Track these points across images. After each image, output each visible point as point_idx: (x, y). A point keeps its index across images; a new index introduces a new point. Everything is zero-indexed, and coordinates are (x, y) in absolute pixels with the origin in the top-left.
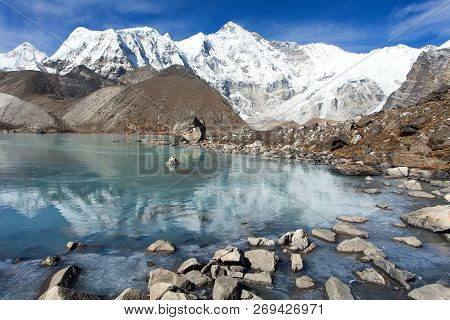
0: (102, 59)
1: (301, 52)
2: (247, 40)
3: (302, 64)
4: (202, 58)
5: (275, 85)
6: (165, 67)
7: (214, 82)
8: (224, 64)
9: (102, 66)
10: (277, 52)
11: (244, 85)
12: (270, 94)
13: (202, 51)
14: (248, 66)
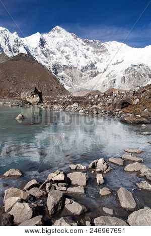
1: (103, 47)
2: (68, 38)
3: (103, 55)
4: (39, 49)
5: (86, 68)
6: (15, 54)
7: (47, 65)
8: (54, 53)
10: (87, 46)
11: (67, 68)
12: (83, 73)
13: (39, 45)
14: (69, 55)
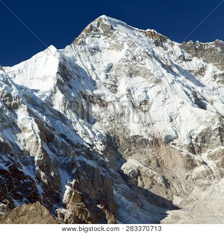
11: (144, 142)
12: (197, 157)
14: (146, 102)
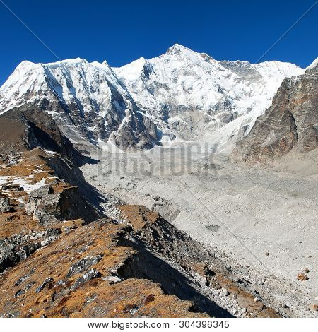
0: (28, 93)
1: (252, 71)
2: (191, 62)
3: (254, 84)
5: (217, 107)
8: (165, 87)
9: (28, 99)
10: (227, 72)
11: (185, 108)
12: (212, 117)
13: (141, 76)
14: (191, 88)
